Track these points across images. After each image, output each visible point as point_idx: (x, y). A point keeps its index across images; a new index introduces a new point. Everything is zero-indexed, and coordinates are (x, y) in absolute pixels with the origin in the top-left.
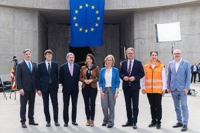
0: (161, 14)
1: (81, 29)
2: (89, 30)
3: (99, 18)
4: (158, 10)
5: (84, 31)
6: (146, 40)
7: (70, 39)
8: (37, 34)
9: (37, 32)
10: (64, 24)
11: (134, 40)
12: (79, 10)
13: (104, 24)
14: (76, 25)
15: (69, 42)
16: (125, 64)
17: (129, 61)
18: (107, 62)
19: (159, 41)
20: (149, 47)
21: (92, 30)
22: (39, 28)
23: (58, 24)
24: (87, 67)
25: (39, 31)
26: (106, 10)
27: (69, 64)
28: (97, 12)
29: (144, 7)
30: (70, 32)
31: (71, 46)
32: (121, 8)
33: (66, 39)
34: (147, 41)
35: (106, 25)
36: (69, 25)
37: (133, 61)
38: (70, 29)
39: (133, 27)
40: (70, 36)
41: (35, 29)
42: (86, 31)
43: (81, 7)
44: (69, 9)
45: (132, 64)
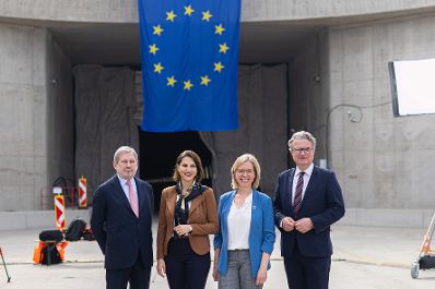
0: (410, 32)
1: (171, 81)
2: (196, 82)
3: (224, 48)
4: (402, 22)
5: (179, 85)
6: (364, 110)
7: (142, 109)
8: (44, 97)
9: (45, 88)
10: (122, 66)
11: (328, 112)
12: (165, 25)
13: (241, 64)
14: (158, 68)
15: (140, 117)
16: (286, 181)
17: (298, 171)
18: (238, 174)
19: (401, 113)
20: (374, 130)
21: (205, 81)
22: (49, 78)
23: (105, 66)
24: (178, 191)
25: (50, 86)
26: (246, 24)
27: (123, 182)
28: (219, 30)
29: (358, 13)
30: (140, 89)
31: (144, 129)
32: (290, 17)
33: (128, 108)
34: (368, 113)
35: (247, 68)
36: (137, 67)
37: (309, 171)
38: (139, 80)
39: (327, 72)
40: (140, 99)
41: (36, 83)
42: (188, 85)
43: (171, 16)
44: (137, 21)
45: (306, 180)
